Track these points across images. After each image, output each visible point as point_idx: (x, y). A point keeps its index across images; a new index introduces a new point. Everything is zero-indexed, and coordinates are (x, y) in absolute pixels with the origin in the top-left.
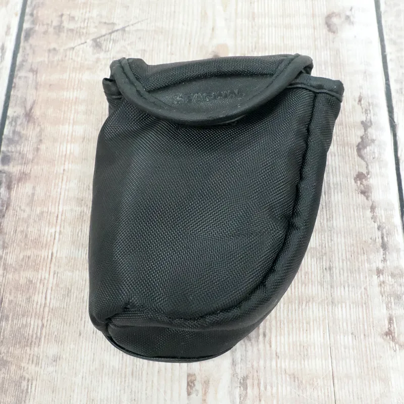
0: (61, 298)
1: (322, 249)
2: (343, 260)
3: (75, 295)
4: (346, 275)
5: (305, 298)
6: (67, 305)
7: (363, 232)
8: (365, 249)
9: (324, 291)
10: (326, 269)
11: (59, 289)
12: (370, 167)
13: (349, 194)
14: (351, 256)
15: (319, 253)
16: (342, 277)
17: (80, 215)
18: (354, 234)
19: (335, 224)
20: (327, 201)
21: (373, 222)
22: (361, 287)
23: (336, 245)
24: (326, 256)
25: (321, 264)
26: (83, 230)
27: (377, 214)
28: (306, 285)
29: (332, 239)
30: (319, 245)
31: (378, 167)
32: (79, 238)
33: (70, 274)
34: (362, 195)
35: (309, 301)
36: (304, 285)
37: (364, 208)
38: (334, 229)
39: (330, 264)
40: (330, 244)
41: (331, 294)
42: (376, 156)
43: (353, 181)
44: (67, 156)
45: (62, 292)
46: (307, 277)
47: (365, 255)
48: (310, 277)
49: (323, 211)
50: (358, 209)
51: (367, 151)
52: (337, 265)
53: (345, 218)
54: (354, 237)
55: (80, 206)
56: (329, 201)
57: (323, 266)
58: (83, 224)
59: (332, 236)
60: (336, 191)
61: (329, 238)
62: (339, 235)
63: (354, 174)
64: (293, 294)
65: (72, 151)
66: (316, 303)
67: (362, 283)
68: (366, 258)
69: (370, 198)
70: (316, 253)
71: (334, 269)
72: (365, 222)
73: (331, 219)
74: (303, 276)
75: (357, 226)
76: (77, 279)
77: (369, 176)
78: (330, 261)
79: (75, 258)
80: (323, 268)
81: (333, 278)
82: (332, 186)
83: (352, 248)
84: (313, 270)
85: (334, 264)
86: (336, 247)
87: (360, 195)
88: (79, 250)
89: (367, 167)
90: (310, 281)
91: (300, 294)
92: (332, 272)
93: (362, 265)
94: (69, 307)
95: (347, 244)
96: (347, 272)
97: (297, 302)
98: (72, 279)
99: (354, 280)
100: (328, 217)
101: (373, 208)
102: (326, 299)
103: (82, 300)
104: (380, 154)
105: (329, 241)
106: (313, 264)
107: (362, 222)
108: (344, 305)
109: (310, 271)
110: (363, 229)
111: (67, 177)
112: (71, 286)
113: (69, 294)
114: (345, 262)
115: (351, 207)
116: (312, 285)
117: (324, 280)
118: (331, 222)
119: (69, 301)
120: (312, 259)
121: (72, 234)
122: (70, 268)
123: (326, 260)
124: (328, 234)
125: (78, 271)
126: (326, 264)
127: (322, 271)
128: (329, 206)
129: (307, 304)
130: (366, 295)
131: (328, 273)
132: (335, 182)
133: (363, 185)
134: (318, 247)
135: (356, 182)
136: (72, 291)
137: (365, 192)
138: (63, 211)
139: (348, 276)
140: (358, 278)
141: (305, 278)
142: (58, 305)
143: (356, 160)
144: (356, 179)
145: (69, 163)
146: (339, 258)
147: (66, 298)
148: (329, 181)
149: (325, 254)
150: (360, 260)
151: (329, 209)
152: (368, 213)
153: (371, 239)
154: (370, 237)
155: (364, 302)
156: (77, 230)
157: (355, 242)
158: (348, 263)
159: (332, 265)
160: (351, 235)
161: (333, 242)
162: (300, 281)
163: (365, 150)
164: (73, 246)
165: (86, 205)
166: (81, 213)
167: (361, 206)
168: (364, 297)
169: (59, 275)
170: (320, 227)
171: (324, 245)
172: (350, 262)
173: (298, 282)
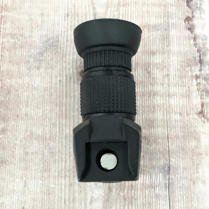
0: (5, 95)
1: (163, 64)
2: (176, 70)
3: (13, 94)
4: (177, 79)
5: (152, 94)
6: (8, 99)
7: (188, 53)
8: (189, 64)
9: (164, 89)
10: (165, 76)
11: (3, 90)
12: (194, 14)
13: (180, 30)
14: (181, 68)
15: (162, 66)
16: (175, 80)
17: (14, 45)
18: (183, 55)
19: (171, 49)
20: (167, 35)
21: (195, 48)
22: (186, 87)
23: (172, 61)
24: (166, 68)
25: (163, 73)
26: (16, 54)
27: (198, 42)
28: (153, 86)
29: (170, 58)
30: (162, 62)
31: (199, 14)
32: (14, 59)
33: (9, 81)
34: (189, 31)
35: (155, 95)
36: (152, 86)
37: (189, 39)
38: (171, 51)
39: (168, 73)
40: (168, 60)
41: (168, 90)
42: (198, 6)
43: (183, 22)
44: (3, 7)
45: (5, 91)
46: (154, 80)
47: (189, 67)
48: (156, 81)
49: (164, 41)
50: (186, 39)
51: (193, 3)
52: (172, 72)
53: (178, 45)
54: (183, 56)
55: (13, 38)
56: (169, 35)
57: (164, 74)
58: (16, 50)
59: (170, 56)
60: (173, 28)
61: (168, 57)
62: (174, 55)
63: (184, 17)
64: (146, 91)
65: (6, 4)
66: (159, 96)
67: (187, 84)
68: (189, 69)
69: (193, 33)
70: (160, 66)
71: (170, 76)
72: (190, 47)
73: (169, 45)
74: (152, 80)
75: (185, 50)
76: (14, 84)
77: (193, 19)
78: (168, 71)
79: (12, 71)
80: (163, 75)
81: (169, 81)
82: (170, 25)
83: (182, 63)
84: (158, 76)
85: (170, 73)
86: (172, 63)
87: (187, 30)
88: (14, 66)
89: (192, 13)
90: (156, 83)
91: (150, 91)
92: (169, 78)
93: (187, 73)
94: (10, 101)
95: (178, 61)
96: (178, 78)
97: (147, 95)
98: (11, 84)
99: (182, 82)
100: (167, 44)
101: (195, 39)
102: (165, 93)
103: (17, 96)
104: (201, 4)
105: (168, 59)
106: (157, 73)
107: (188, 47)
108: (175, 97)
109: (156, 77)
110: (188, 51)
111: (4, 21)
112: (11, 88)
113: (9, 93)
114: (177, 71)
115: (182, 38)
116: (157, 85)
117: (164, 82)
118: (170, 47)
119: (9, 97)
120: (157, 70)
121: (9, 56)
122: (9, 77)
123: (166, 70)
124: (167, 55)
125: (14, 79)
126: (165, 73)
127: (163, 77)
128: (168, 38)
129: (154, 96)
130: (189, 90)
131: (167, 78)
132: (172, 23)
133: (190, 24)
134: (161, 63)
135: (185, 23)
136: (11, 91)
137: (191, 29)
138: (2, 42)
139: (178, 80)
140: (184, 81)
141: (153, 81)
142: (3, 99)
143: (186, 8)
144: (185, 21)
145: (5, 11)
146: (173, 69)
147: (8, 95)
148: (169, 22)
149: (165, 67)
150: (186, 70)
151: (168, 40)
152: (192, 42)
153: (193, 57)
154: (193, 56)
155: (187, 94)
156: (12, 54)
157: (183, 60)
158: (179, 72)
159: (169, 74)
160: (181, 55)
161: (170, 60)
163: (192, 3)
164: (10, 64)
165: (17, 38)
166: (14, 43)
167: (188, 38)
168: (187, 92)
169: (2, 81)
170: (162, 50)
171: (164, 62)
172: (180, 71)
173: (149, 84)
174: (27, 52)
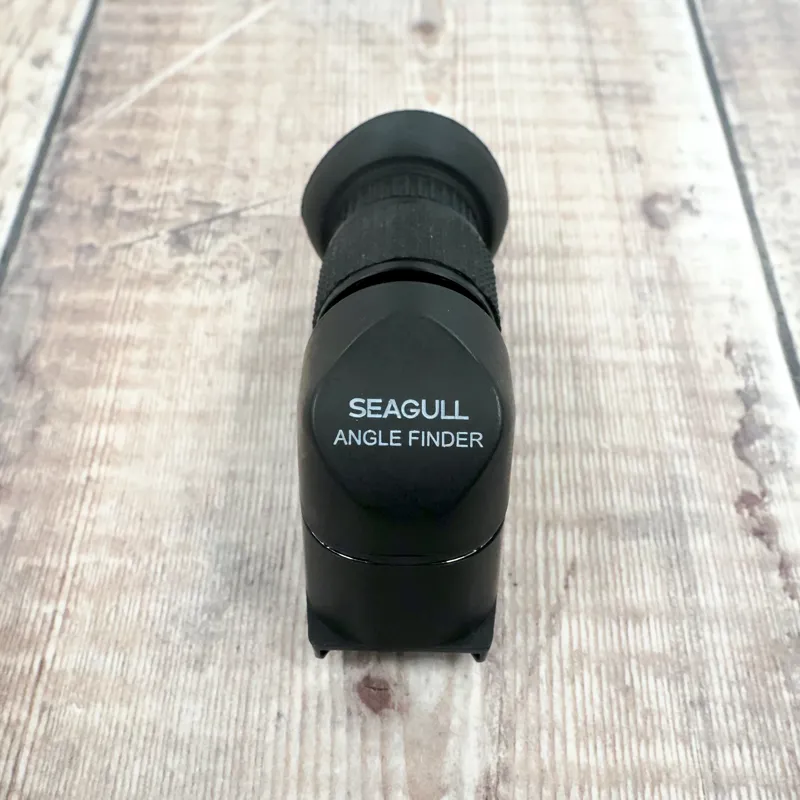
0: (54, 770)
1: (678, 656)
2: (730, 684)
3: (87, 765)
4: (740, 717)
5: (648, 775)
6: (65, 789)
7: (769, 620)
8: (777, 658)
9: (692, 755)
10: (692, 703)
11: (49, 748)
12: (766, 482)
13: (726, 537)
14: (748, 673)
15: (673, 666)
16: (732, 722)
17: (117, 575)
18: (749, 625)
19: (702, 604)
20: (680, 551)
21: (789, 599)
22: (779, 749)
23: (710, 649)
24: (690, 674)
25: (680, 691)
26: (120, 611)
27: (796, 581)
28: (647, 742)
29: (701, 633)
30: (672, 649)
31: (784, 483)
32: (110, 628)
33: (79, 711)
34: (757, 540)
35: (660, 781)
36: (643, 742)
37: (764, 567)
38: (701, 612)
39: (701, 694)
40: (695, 645)
41: (711, 763)
42: (778, 457)
43: (733, 510)
44: (99, 450)
45: (57, 755)
46: (649, 722)
47: (781, 673)
48: (656, 722)
49: (673, 573)
50: (752, 569)
51: (756, 450)
52: (717, 692)
53: (724, 589)
54: (750, 630)
55: (118, 554)
56: (685, 551)
57: (684, 696)
58: (122, 596)
59: (699, 629)
60: (697, 530)
61: (693, 632)
62: (715, 625)
63: (733, 494)
64: (620, 762)
65: (110, 440)
66: (676, 786)
67: (781, 737)
68: (782, 679)
69: (774, 547)
70: (667, 666)
71: (712, 705)
72: (770, 597)
73: (692, 588)
74: (640, 721)
75: (754, 605)
76: (96, 724)
77: (766, 500)
78: (700, 685)
79: (96, 673)
80: (685, 702)
81: (711, 726)
82: (687, 518)
83: (748, 655)
84: (662, 705)
85: (710, 693)
86: (711, 654)
87: (751, 538)
88: (107, 654)
89: (760, 481)
90: (658, 733)
91: (636, 763)
92: (707, 712)
93: (775, 696)
94: (70, 795)
95: (735, 647)
96: (743, 712)
97: (629, 783)
98: (85, 723)
99: (760, 730)
100: (686, 585)
101: (784, 567)
102: (699, 775)
103: (103, 775)
104: (784, 454)
105: (694, 639)
106: (660, 691)
107: (765, 597)
108: (744, 791)
109: (654, 707)
110: (767, 612)
111: (94, 494)
112: (81, 742)
113: (74, 761)
114: (735, 689)
115: (736, 564)
116: (663, 741)
117: (691, 730)
118: (694, 596)
119: (71, 778)
120: (659, 681)
121: (94, 617)
122: (81, 696)
123: (690, 683)
124: (689, 623)
125: (99, 705)
126: (691, 691)
127: (682, 707)
128: (685, 563)
129: (656, 789)
130: (793, 765)
131: (698, 713)
132: (694, 511)
133: (756, 517)
134: (668, 653)
135: (739, 511)
136: (82, 754)
137: (764, 532)
138: (76, 567)
139: (745, 721)
140: (769, 726)
141: (645, 723)
142: (43, 786)
143: (734, 466)
144: (738, 506)
145: (101, 464)
146: (720, 679)
147: (66, 769)
148: (681, 507)
149: (687, 668)
150: (769, 683)
151: (687, 569)
152: (775, 577)
153: (789, 634)
154: (787, 631)
155: (790, 782)
156: (107, 609)
157: (752, 642)
158: (743, 689)
159: (705, 695)
160: (742, 626)
161: (702, 642)
162: (633, 730)
163: (752, 448)
164: (93, 645)
165: (132, 553)
166: (119, 570)
167: (756, 563)
168: (789, 773)
169: (53, 714)
170: (669, 607)
171: (681, 648)
172: (747, 688)
173: (630, 736)
174: (163, 604)
